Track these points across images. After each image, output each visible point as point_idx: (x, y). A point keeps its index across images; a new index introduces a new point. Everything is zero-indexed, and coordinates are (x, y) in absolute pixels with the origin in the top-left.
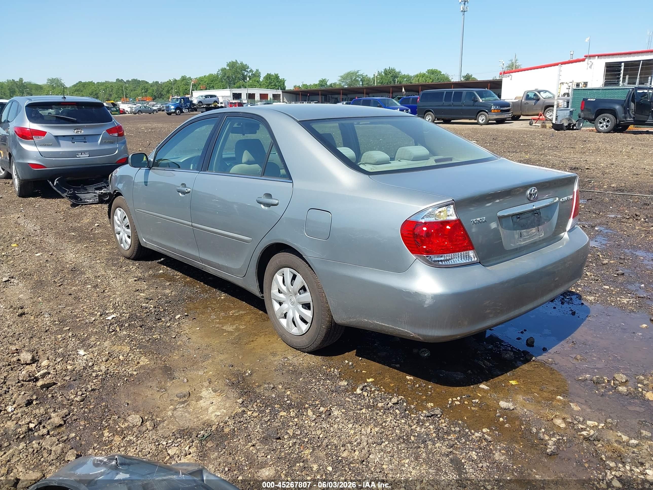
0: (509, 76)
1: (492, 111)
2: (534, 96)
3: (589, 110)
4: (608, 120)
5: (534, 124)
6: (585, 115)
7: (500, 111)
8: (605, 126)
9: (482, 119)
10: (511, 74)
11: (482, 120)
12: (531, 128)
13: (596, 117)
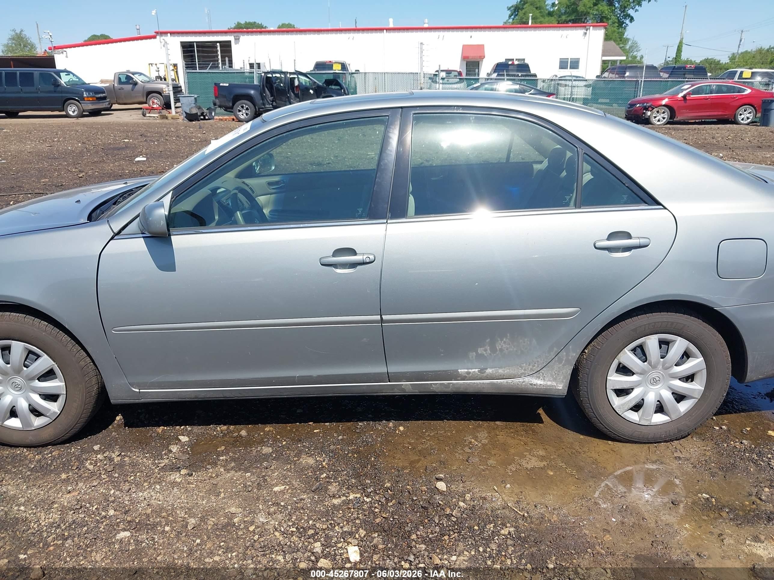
0: (62, 52)
1: (86, 99)
2: (126, 79)
3: (225, 97)
4: (247, 108)
5: (147, 115)
6: (220, 102)
7: (95, 99)
8: (245, 115)
9: (73, 110)
10: (65, 50)
11: (74, 112)
12: (150, 120)
13: (233, 105)
